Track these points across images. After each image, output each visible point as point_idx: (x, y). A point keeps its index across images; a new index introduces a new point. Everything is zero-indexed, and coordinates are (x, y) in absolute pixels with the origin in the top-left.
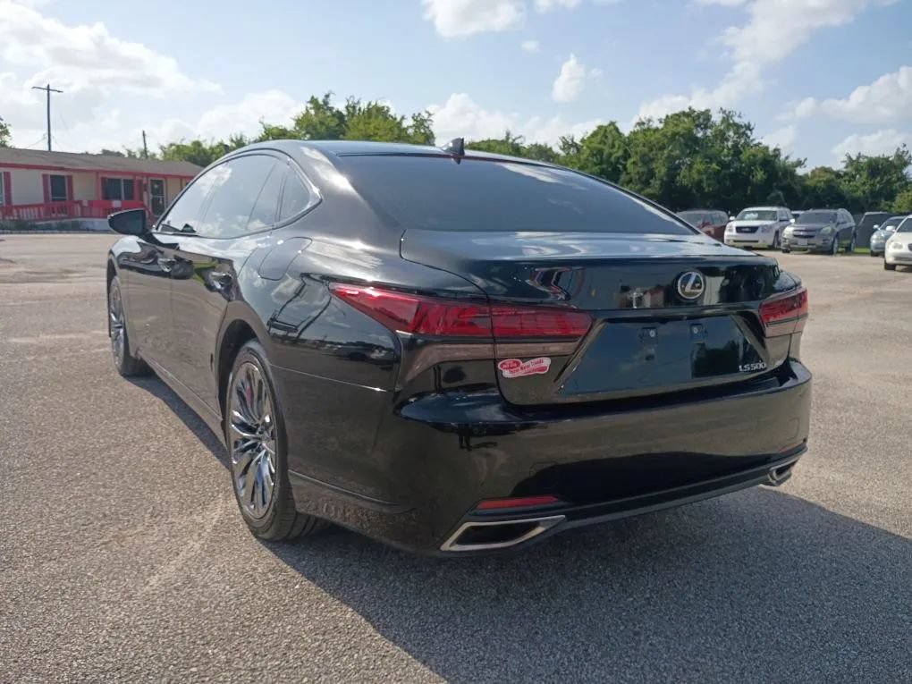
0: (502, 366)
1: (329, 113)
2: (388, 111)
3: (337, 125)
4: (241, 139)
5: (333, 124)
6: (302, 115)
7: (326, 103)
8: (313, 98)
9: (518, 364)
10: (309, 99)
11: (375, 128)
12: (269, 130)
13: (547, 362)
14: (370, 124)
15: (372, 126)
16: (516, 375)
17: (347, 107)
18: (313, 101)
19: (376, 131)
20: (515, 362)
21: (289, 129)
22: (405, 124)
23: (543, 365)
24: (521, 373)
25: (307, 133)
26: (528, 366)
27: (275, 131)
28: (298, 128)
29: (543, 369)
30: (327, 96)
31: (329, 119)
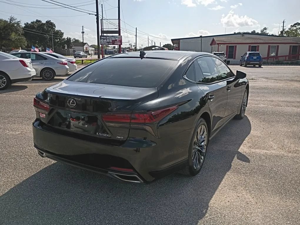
0: (40, 114)
13: (45, 115)
24: (42, 116)
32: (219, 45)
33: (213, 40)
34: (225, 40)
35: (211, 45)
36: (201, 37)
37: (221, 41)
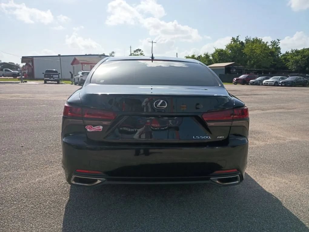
0: (87, 127)
1: (238, 43)
2: (261, 40)
3: (241, 47)
4: (207, 54)
5: (240, 46)
6: (229, 44)
7: (237, 39)
8: (233, 38)
9: (92, 127)
10: (232, 38)
11: (255, 47)
12: (217, 50)
13: (101, 127)
14: (253, 45)
15: (254, 46)
16: (91, 131)
17: (246, 40)
18: (233, 39)
19: (256, 48)
20: (91, 127)
21: (224, 50)
22: (268, 44)
23: (100, 128)
24: (93, 130)
25: (230, 50)
26: (95, 128)
27: (219, 50)
28: (227, 49)
29: (100, 129)
30: (238, 37)
31: (238, 45)
32: (83, 64)
33: (75, 59)
34: (87, 60)
35: (72, 64)
36: (59, 56)
37: (84, 61)
